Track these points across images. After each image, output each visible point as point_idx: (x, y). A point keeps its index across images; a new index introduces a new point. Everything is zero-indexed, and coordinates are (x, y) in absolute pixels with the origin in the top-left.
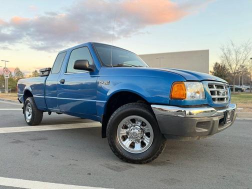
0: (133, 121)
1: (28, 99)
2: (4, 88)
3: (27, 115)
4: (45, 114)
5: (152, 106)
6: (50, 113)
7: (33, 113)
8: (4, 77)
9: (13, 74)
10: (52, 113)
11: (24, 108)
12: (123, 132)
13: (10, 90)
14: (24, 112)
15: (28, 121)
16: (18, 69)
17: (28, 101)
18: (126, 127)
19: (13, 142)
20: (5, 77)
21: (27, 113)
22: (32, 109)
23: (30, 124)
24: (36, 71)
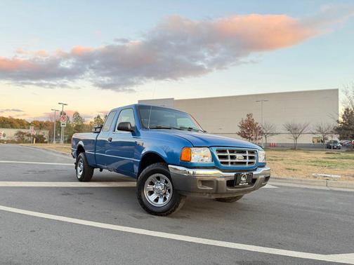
0: (158, 178)
1: (81, 154)
2: (60, 137)
3: (79, 171)
4: (96, 171)
5: (169, 166)
6: (101, 170)
7: (84, 169)
8: (60, 125)
9: (71, 119)
10: (103, 170)
11: (76, 164)
12: (150, 188)
13: (66, 139)
14: (76, 168)
15: (79, 177)
16: (77, 113)
17: (80, 157)
18: (152, 184)
19: (63, 194)
20: (62, 126)
21: (79, 169)
22: (84, 165)
23: (81, 180)
24: (99, 117)
